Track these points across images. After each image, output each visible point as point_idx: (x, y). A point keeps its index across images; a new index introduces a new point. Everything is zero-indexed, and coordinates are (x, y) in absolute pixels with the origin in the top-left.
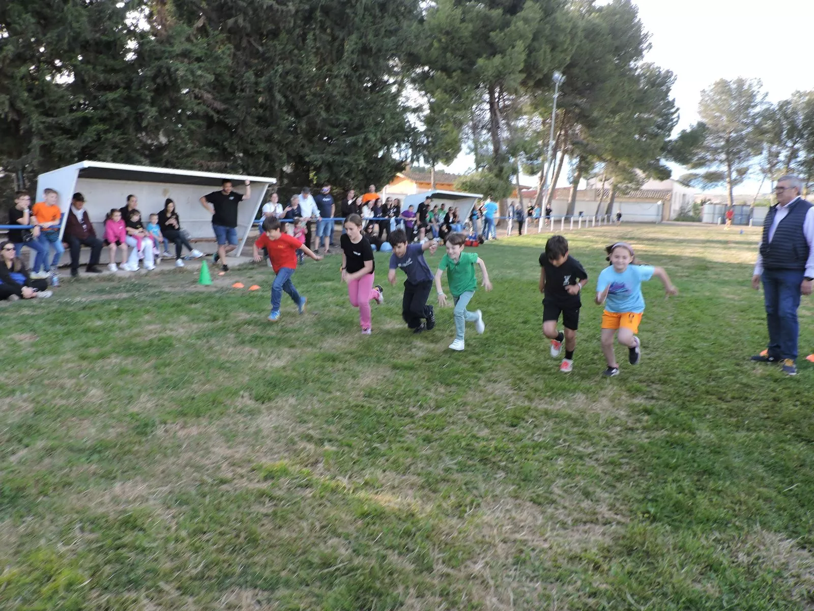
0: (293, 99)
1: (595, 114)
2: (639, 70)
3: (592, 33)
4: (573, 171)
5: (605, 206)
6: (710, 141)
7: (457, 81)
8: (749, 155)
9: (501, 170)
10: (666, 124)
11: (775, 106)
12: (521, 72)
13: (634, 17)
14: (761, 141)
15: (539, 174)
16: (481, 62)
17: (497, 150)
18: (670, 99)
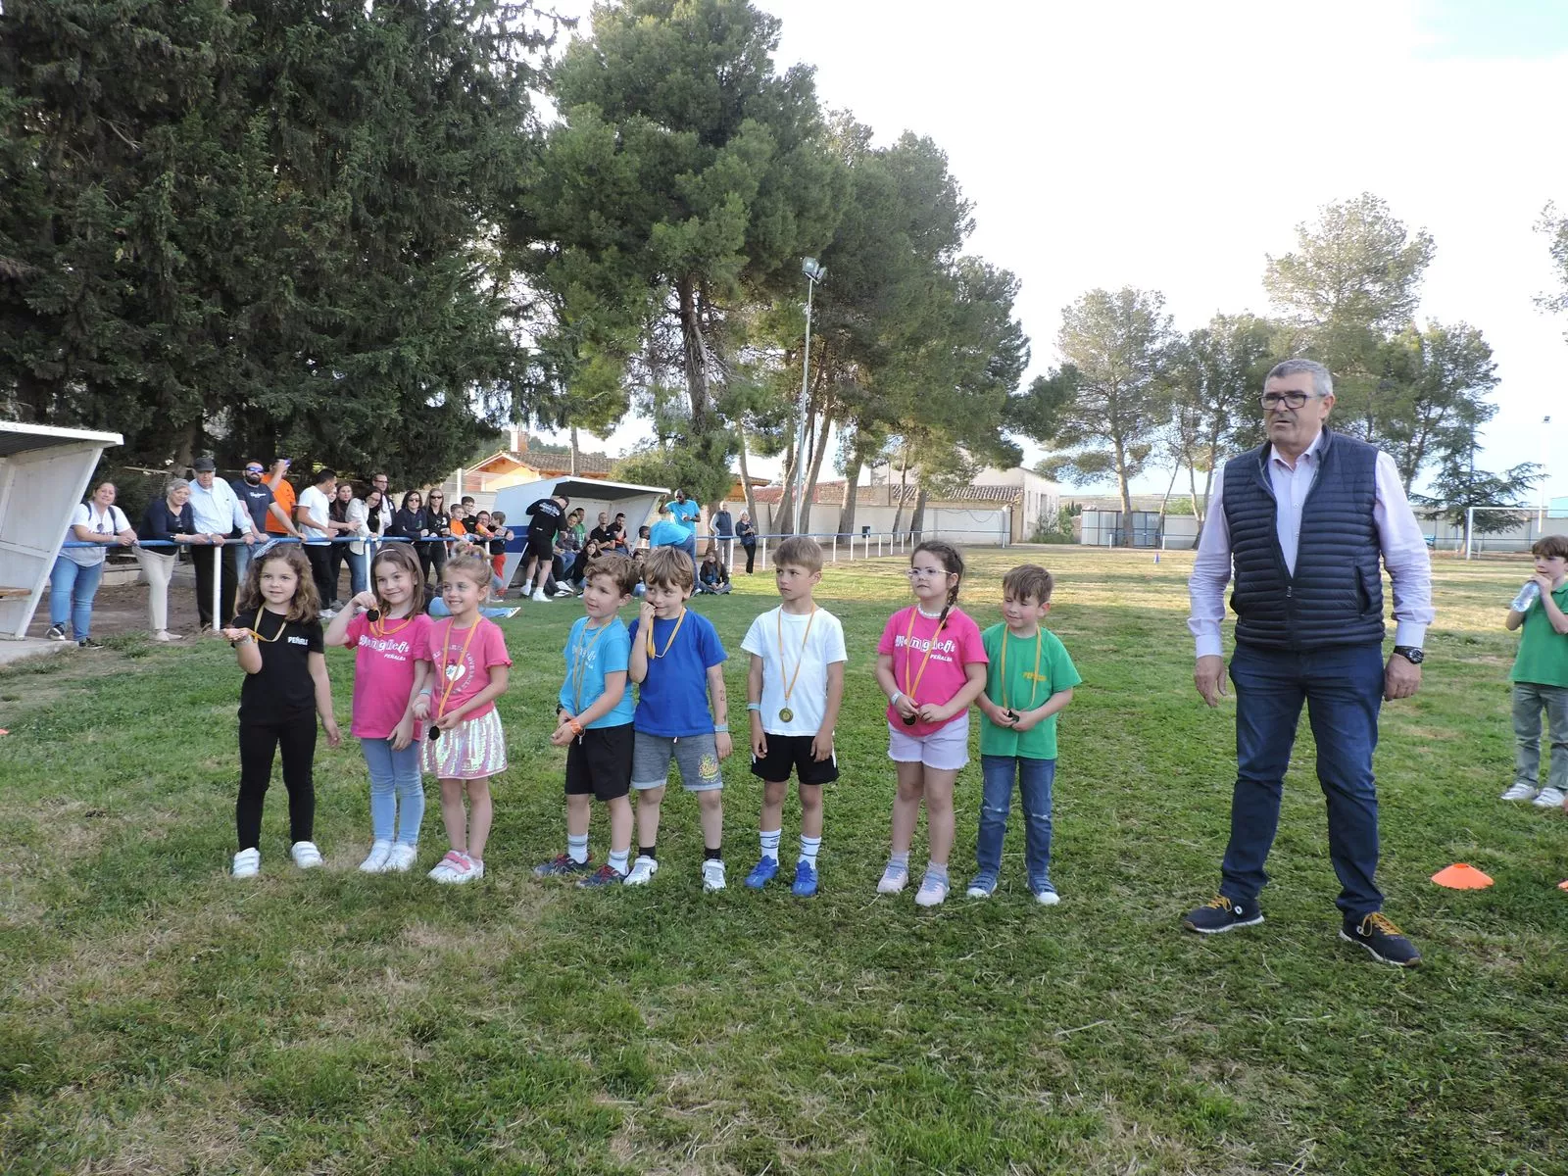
0: (216, 262)
1: (883, 341)
2: (954, 269)
3: (868, 192)
4: (846, 450)
5: (908, 515)
6: (1083, 398)
7: (612, 269)
8: (1151, 423)
9: (707, 445)
10: (1008, 366)
11: (1186, 341)
12: (739, 252)
13: (941, 172)
14: (1167, 400)
15: (783, 455)
16: (659, 229)
17: (698, 404)
18: (1013, 321)
